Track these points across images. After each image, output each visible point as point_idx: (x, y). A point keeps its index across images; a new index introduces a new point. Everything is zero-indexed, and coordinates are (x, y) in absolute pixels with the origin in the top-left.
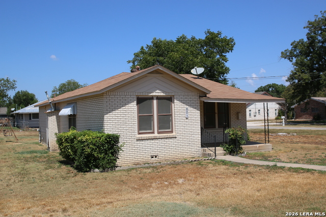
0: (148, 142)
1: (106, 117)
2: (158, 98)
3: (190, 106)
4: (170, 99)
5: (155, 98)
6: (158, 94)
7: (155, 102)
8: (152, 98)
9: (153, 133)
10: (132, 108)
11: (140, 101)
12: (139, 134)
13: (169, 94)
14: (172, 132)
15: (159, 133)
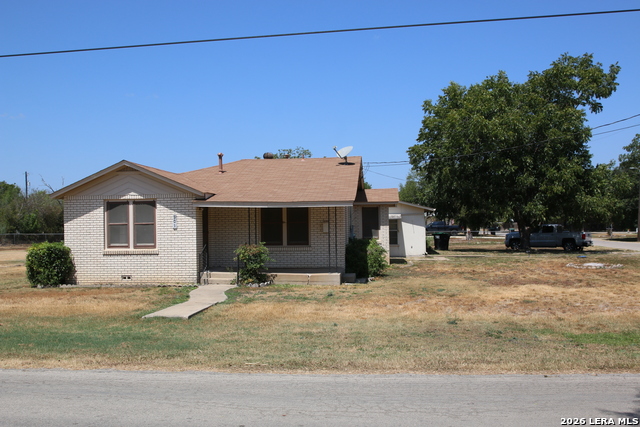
0: (119, 258)
1: (67, 226)
2: (135, 202)
3: (181, 212)
4: (153, 204)
5: (131, 202)
6: (133, 197)
7: (131, 207)
8: (127, 203)
9: (128, 247)
10: (98, 215)
11: (111, 206)
12: (109, 247)
13: (150, 197)
14: (154, 247)
15: (135, 247)
